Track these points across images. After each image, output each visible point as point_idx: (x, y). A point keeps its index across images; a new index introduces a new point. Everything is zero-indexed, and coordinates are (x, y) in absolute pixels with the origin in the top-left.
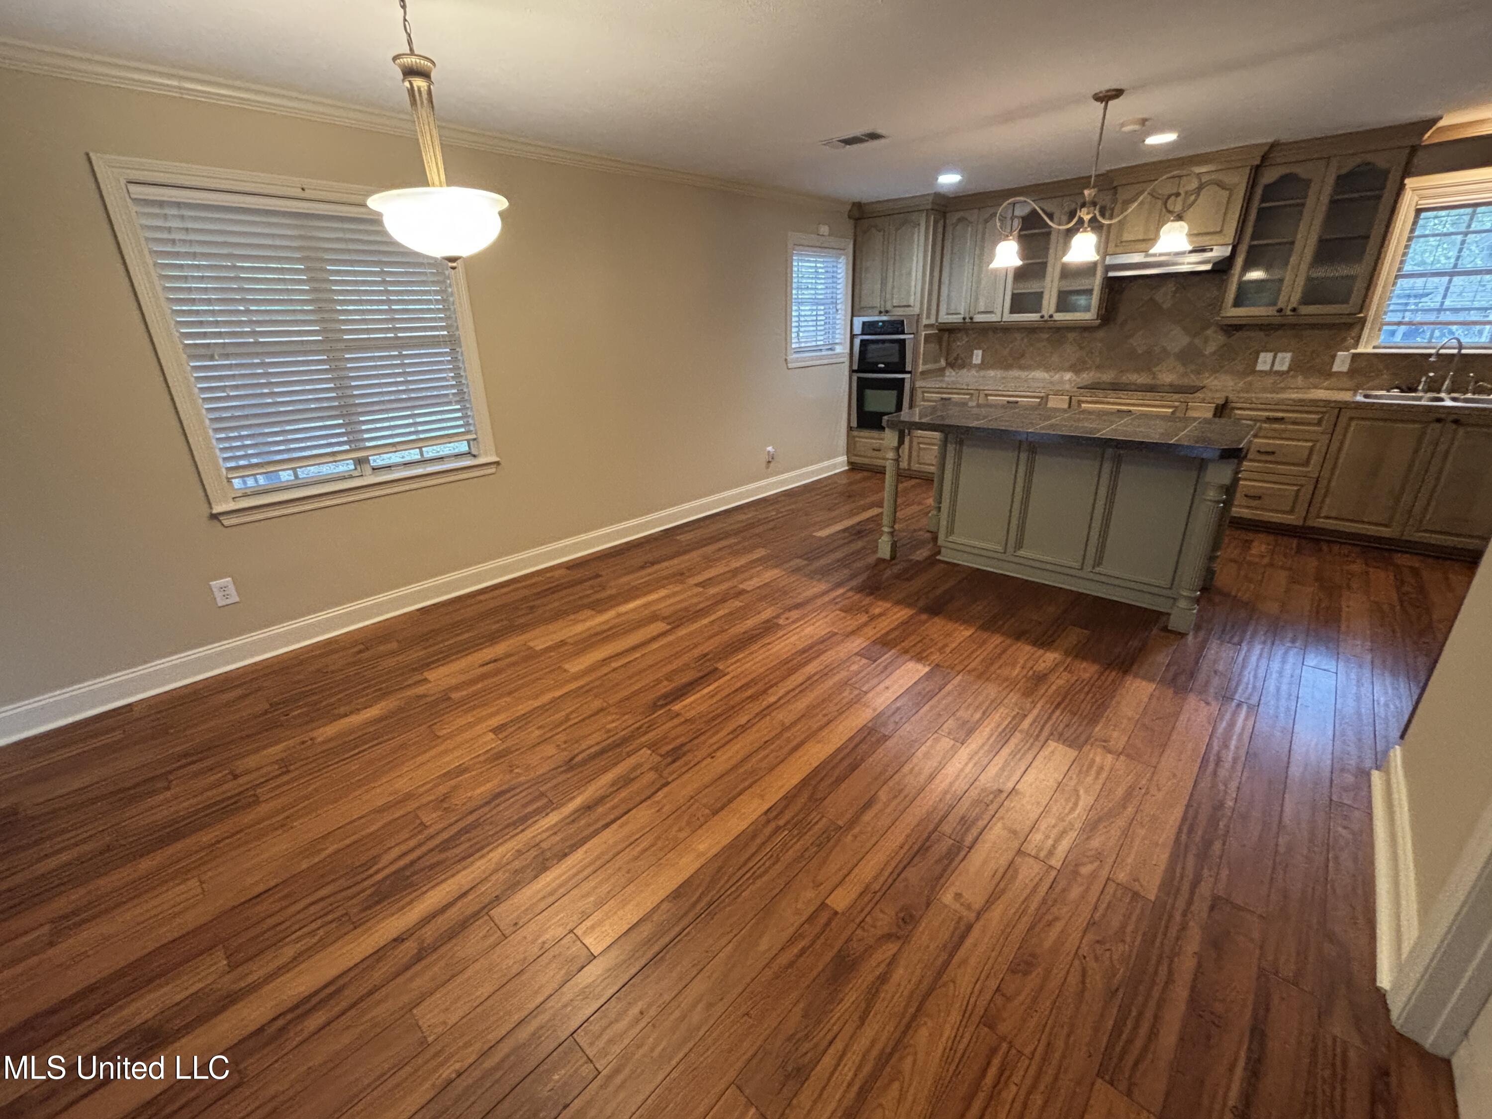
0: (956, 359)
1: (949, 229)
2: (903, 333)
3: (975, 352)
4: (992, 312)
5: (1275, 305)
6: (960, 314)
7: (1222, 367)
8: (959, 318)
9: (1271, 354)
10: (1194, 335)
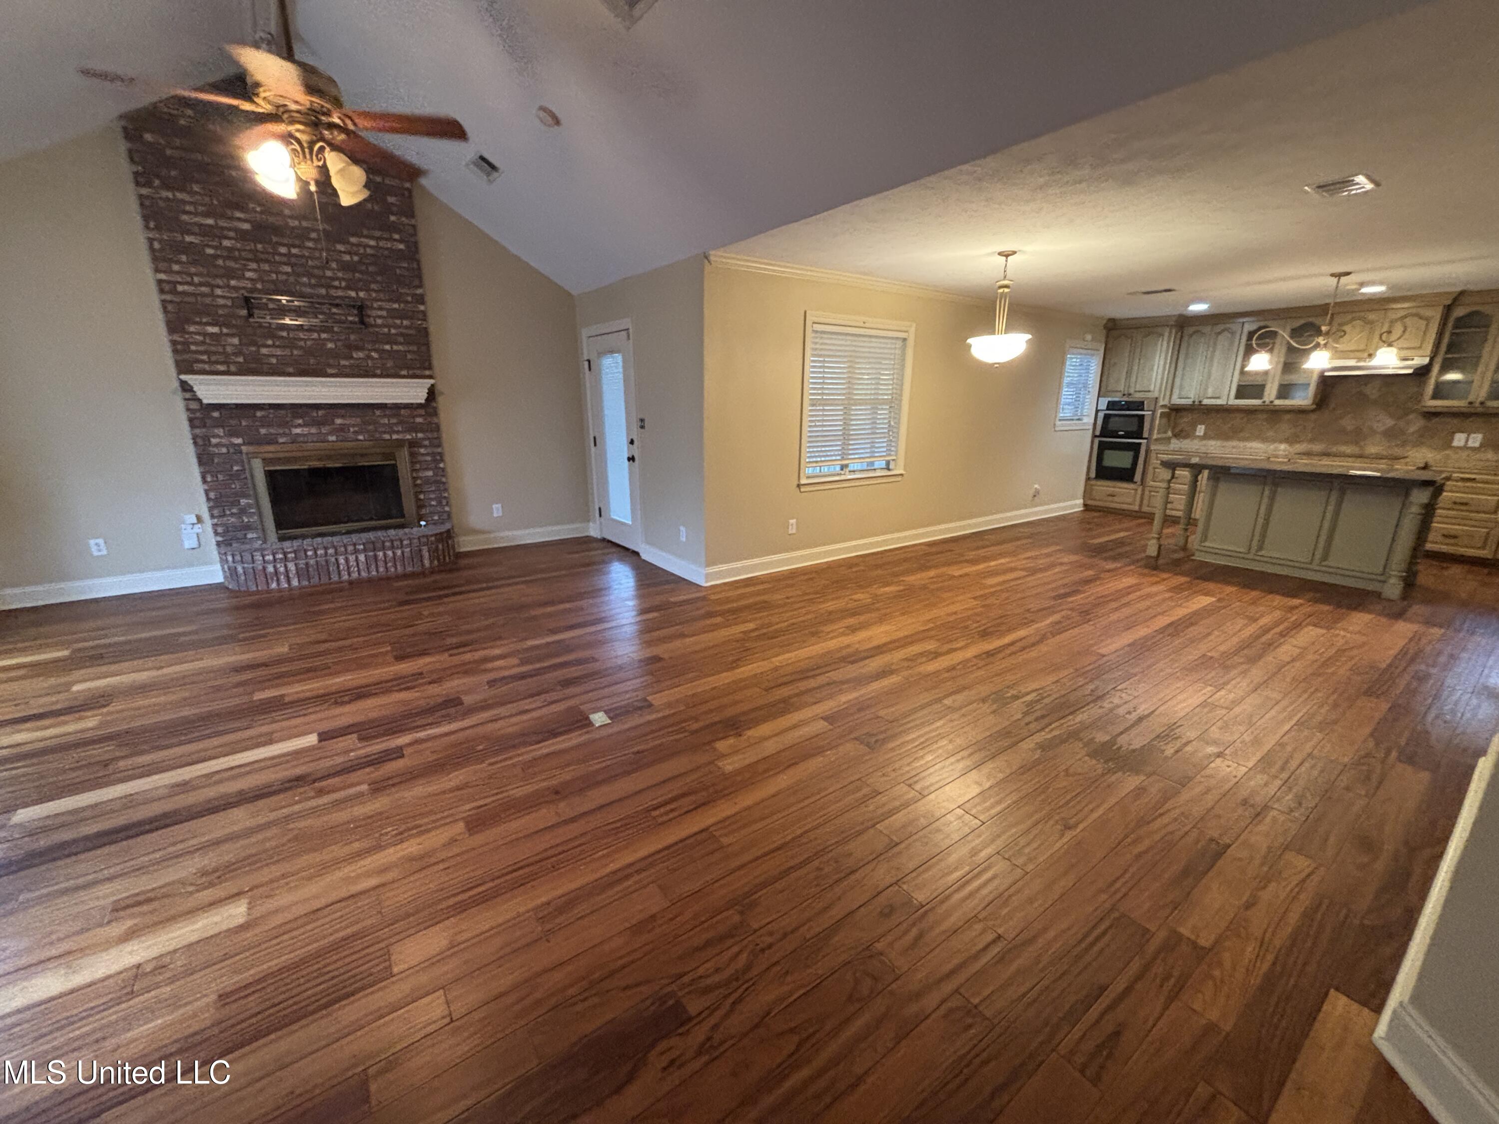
0: (1181, 431)
1: (1186, 338)
2: (1143, 410)
3: (1199, 426)
4: (1218, 398)
5: (1466, 399)
6: (1190, 398)
7: (1422, 443)
8: (1189, 402)
9: (1465, 434)
10: (1398, 419)
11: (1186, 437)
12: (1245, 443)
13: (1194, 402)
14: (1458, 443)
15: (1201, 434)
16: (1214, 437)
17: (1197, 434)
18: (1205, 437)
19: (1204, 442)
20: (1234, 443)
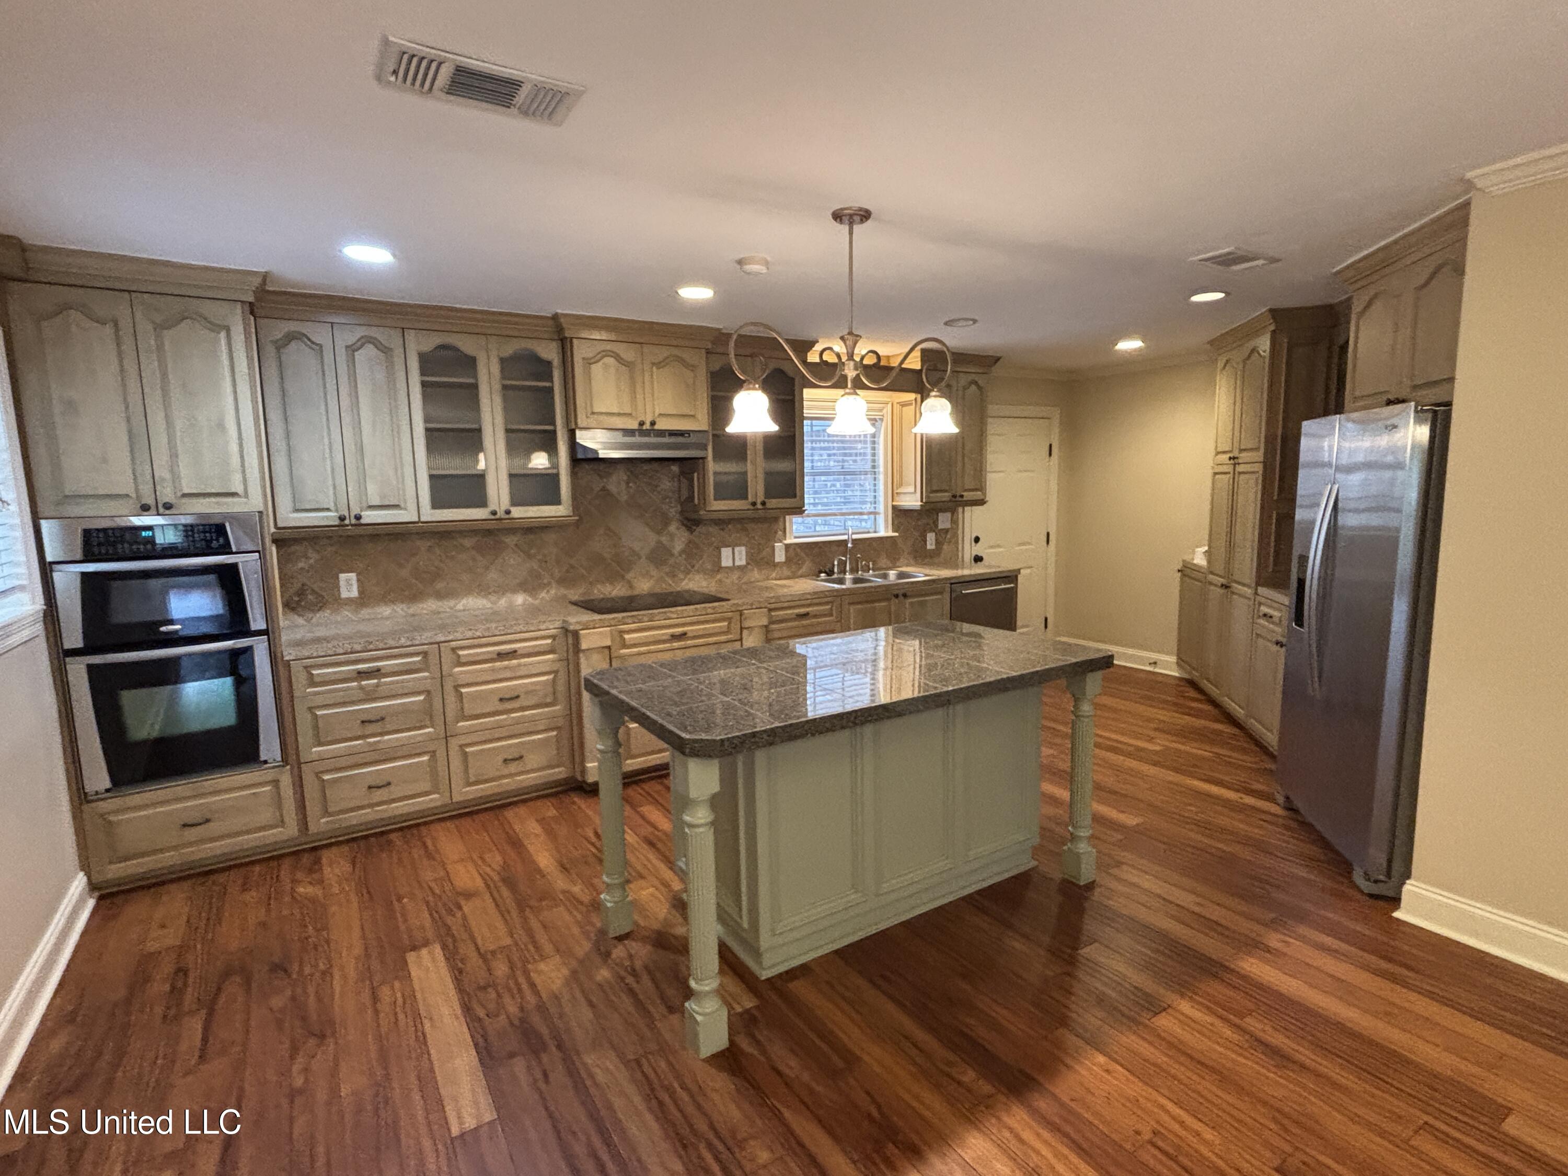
3: (343, 576)
4: (396, 506)
5: (746, 498)
6: (328, 510)
7: (693, 567)
8: (328, 518)
9: (730, 549)
10: (659, 533)
11: (320, 604)
12: (452, 603)
13: (342, 518)
14: (726, 561)
15: (354, 593)
16: (385, 598)
17: (344, 594)
18: (363, 600)
19: (365, 613)
20: (431, 605)
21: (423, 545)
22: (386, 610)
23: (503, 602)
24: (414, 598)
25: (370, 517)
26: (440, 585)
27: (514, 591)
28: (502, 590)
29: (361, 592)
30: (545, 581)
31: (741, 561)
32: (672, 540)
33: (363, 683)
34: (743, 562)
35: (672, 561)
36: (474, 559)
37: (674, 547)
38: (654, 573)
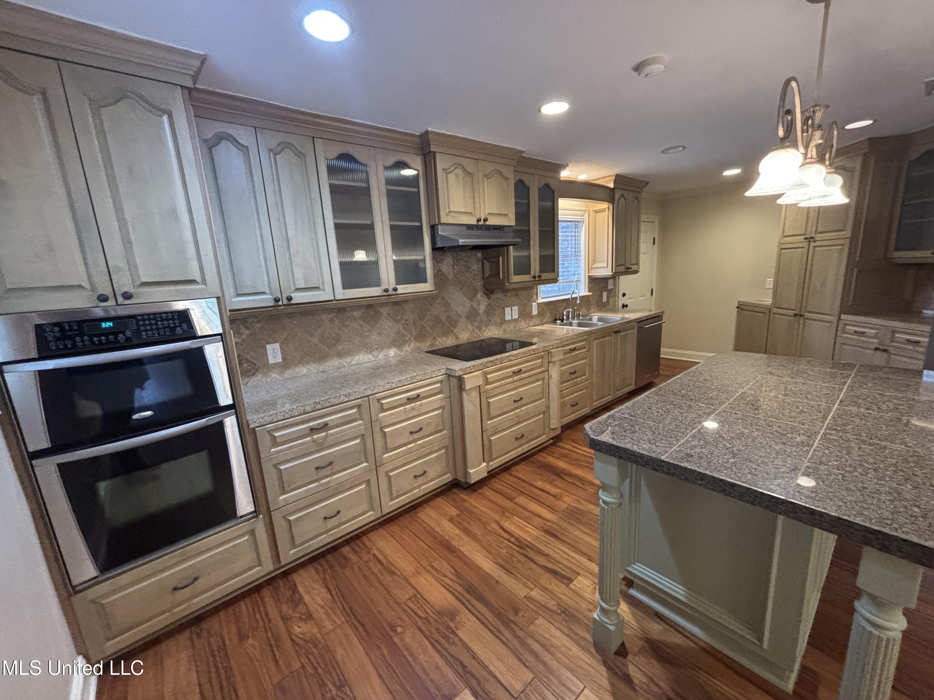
2: (192, 336)
3: (269, 347)
4: (317, 288)
5: (530, 273)
6: (264, 293)
7: (490, 321)
8: (265, 300)
9: (510, 308)
10: (472, 300)
11: (254, 370)
12: (348, 360)
13: (277, 300)
14: (508, 317)
15: (279, 359)
16: (301, 361)
17: (271, 361)
18: (286, 364)
19: (288, 373)
20: (334, 362)
21: (326, 317)
22: (303, 370)
23: (381, 355)
24: (323, 358)
25: (299, 298)
26: (340, 347)
27: (389, 347)
28: (381, 347)
29: (284, 359)
30: (407, 339)
31: (516, 316)
32: (479, 304)
33: (315, 437)
34: (517, 317)
35: (479, 318)
36: (362, 326)
37: (479, 309)
38: (470, 327)
